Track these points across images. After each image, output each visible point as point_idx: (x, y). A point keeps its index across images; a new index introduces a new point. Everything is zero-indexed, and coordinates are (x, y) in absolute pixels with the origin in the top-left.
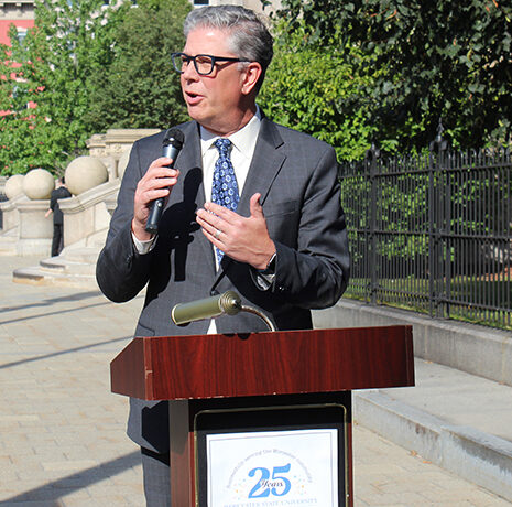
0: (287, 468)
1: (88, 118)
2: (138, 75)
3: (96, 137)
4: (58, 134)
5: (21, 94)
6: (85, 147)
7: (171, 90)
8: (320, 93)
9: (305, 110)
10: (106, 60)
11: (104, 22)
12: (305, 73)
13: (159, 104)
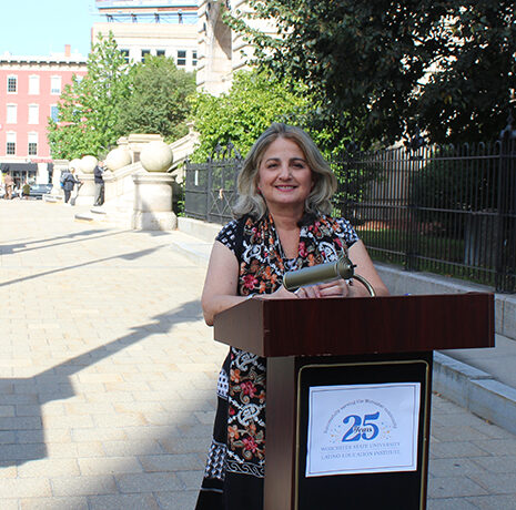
0: (375, 416)
1: (117, 128)
2: (146, 104)
3: (122, 138)
4: (99, 136)
5: (77, 113)
6: (115, 144)
7: (165, 113)
8: (263, 115)
9: (254, 124)
10: (127, 94)
11: (126, 73)
12: (254, 103)
13: (157, 121)
